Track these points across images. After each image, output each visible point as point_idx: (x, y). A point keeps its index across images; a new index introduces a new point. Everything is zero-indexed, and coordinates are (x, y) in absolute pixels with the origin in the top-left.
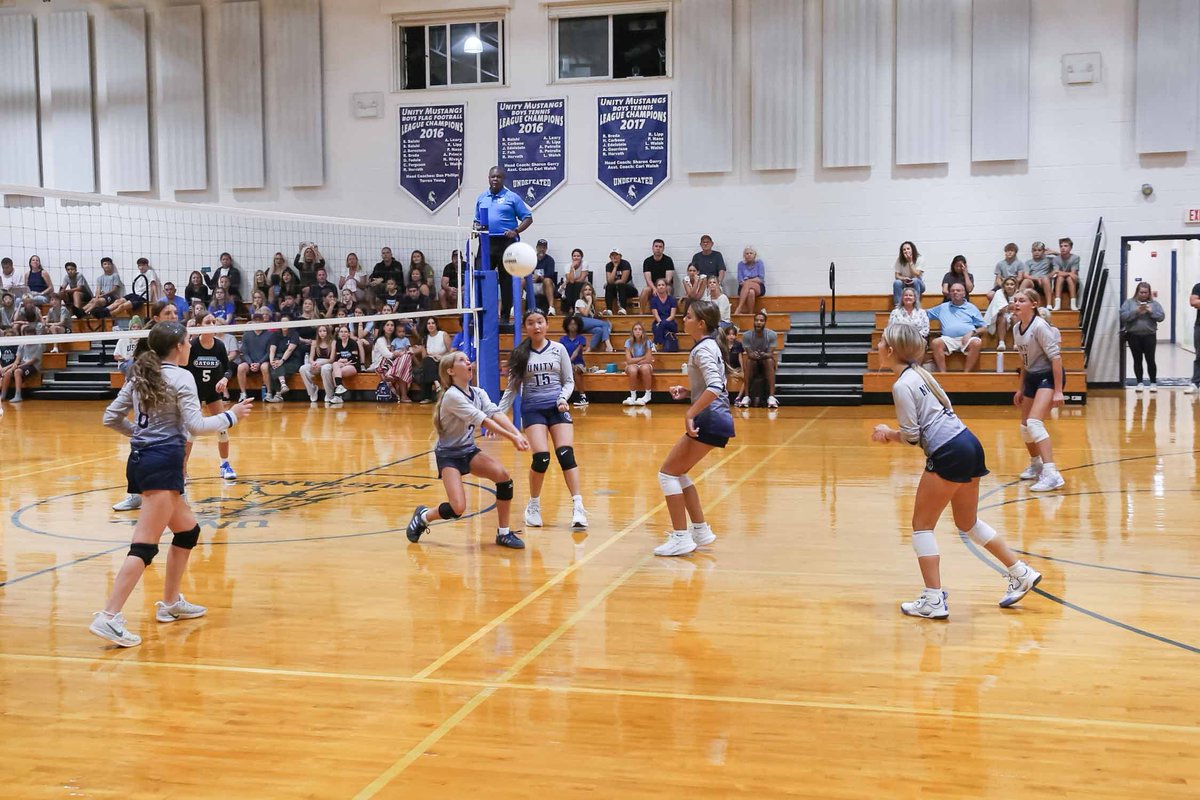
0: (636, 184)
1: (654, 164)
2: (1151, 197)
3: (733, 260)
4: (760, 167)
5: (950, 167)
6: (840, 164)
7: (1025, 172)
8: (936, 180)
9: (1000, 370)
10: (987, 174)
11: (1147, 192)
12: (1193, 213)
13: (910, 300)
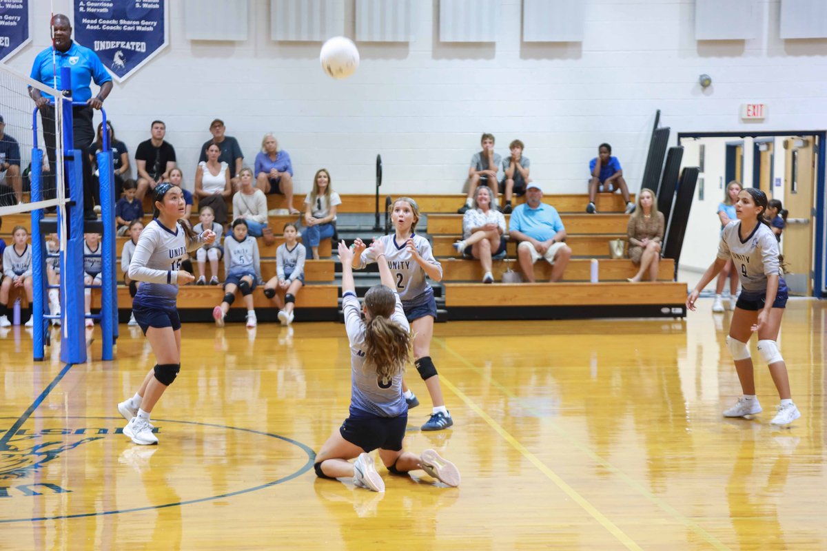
0: (124, 51)
1: (147, 26)
2: (708, 89)
3: (250, 150)
4: (280, 38)
5: (498, 48)
6: (377, 39)
7: (578, 56)
8: (481, 62)
9: (595, 279)
10: (538, 57)
11: (705, 83)
12: (751, 108)
13: (486, 199)
